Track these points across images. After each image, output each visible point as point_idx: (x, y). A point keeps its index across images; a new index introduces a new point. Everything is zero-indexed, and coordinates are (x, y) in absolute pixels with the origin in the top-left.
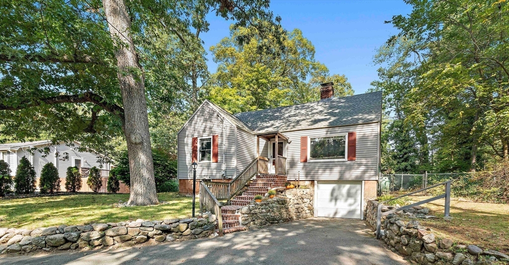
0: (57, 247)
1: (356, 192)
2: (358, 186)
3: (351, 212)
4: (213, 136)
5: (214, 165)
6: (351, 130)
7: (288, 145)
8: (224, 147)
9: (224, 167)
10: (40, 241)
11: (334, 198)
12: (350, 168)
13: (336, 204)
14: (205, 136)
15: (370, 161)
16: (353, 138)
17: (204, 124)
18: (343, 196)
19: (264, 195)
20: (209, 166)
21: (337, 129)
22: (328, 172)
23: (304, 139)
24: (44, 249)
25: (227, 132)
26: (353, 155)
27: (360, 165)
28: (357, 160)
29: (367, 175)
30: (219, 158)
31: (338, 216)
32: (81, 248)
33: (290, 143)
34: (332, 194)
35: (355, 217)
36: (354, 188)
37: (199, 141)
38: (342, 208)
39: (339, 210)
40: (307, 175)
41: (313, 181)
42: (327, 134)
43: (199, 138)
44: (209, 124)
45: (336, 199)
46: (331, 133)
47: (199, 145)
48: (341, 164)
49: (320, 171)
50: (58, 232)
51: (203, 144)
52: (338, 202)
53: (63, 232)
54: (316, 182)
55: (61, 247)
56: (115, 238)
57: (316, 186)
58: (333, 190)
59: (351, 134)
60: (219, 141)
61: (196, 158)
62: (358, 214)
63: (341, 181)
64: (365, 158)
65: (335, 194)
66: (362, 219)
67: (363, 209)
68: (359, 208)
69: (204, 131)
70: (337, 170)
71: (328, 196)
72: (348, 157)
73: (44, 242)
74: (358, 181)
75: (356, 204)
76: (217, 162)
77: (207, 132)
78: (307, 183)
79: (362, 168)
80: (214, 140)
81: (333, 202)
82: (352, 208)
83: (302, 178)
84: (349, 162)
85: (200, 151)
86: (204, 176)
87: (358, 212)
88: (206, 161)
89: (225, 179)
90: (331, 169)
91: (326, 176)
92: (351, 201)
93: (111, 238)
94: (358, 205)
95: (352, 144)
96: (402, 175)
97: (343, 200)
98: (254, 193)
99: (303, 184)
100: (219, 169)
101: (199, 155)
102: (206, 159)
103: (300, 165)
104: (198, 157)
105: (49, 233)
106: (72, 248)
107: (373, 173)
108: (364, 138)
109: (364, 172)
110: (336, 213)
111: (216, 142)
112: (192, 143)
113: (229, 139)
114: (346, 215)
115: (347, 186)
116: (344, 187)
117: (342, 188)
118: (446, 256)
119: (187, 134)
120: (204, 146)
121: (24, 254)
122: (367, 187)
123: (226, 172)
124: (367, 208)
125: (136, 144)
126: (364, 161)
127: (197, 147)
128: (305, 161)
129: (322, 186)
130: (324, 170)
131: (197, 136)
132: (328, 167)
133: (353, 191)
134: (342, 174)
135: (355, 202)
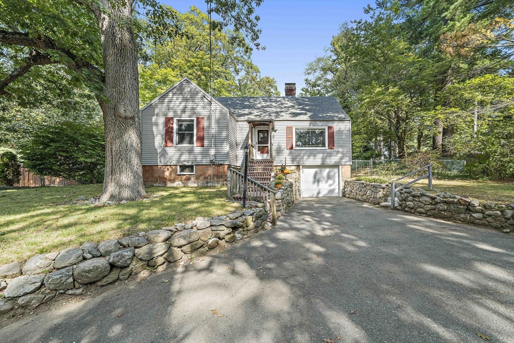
0: (94, 282)
1: (334, 175)
2: (336, 170)
3: (331, 191)
4: (198, 118)
5: (198, 149)
6: (330, 125)
7: (273, 133)
8: (213, 131)
9: (212, 152)
10: (64, 279)
11: (316, 180)
12: (330, 155)
13: (318, 185)
14: (185, 117)
15: (345, 150)
16: (331, 131)
17: (183, 104)
18: (324, 178)
19: (270, 180)
20: (191, 151)
21: (318, 123)
22: (312, 158)
23: (289, 129)
24: (70, 292)
25: (216, 115)
26: (332, 144)
27: (338, 152)
28: (336, 149)
29: (344, 161)
30: (206, 143)
31: (321, 195)
32: (136, 274)
33: (275, 131)
34: (315, 177)
35: (334, 195)
36: (332, 171)
37: (175, 121)
38: (324, 188)
39: (321, 191)
40: (293, 160)
41: (298, 166)
42: (310, 126)
43: (175, 119)
44: (190, 105)
45: (318, 181)
46: (313, 126)
47: (175, 127)
48: (323, 152)
49: (305, 157)
50: (89, 256)
51: (181, 125)
52: (320, 184)
53: (99, 254)
54: (301, 167)
55: (105, 280)
56: (183, 248)
57: (301, 171)
58: (316, 174)
59: (330, 128)
60: (205, 123)
61: (172, 141)
62: (337, 193)
63: (323, 166)
64: (342, 147)
65: (317, 177)
66: (341, 196)
67: (341, 188)
68: (337, 187)
69: (184, 111)
70: (320, 156)
71: (311, 179)
72: (329, 146)
73: (71, 280)
74: (336, 166)
75: (335, 184)
76: (203, 146)
77: (187, 113)
78: (293, 168)
79: (340, 155)
80: (198, 123)
81: (316, 184)
82: (332, 187)
83: (289, 163)
84: (329, 150)
85: (177, 133)
86: (184, 161)
87: (337, 191)
88: (185, 145)
89: (214, 165)
90: (315, 156)
91: (310, 161)
92: (330, 182)
93: (179, 249)
94: (336, 185)
95: (331, 136)
96: (356, 161)
97: (324, 182)
98: (258, 178)
99: (290, 169)
100: (205, 154)
101: (176, 138)
102: (185, 143)
103: (286, 152)
104: (174, 140)
105: (74, 261)
106: (121, 277)
107: (347, 159)
108: (340, 132)
109: (341, 158)
110: (319, 193)
111: (201, 126)
112: (166, 123)
113: (218, 121)
114: (327, 194)
115: (327, 170)
116: (325, 170)
117: (323, 172)
118: (498, 214)
119: (156, 112)
120: (183, 127)
121: (23, 314)
122: (343, 170)
123: (215, 157)
124: (344, 187)
125: (126, 118)
126: (341, 150)
127: (172, 128)
128: (292, 148)
129: (306, 170)
130: (309, 156)
131: (172, 116)
132: (313, 154)
133: (332, 174)
134: (324, 159)
135: (334, 183)
